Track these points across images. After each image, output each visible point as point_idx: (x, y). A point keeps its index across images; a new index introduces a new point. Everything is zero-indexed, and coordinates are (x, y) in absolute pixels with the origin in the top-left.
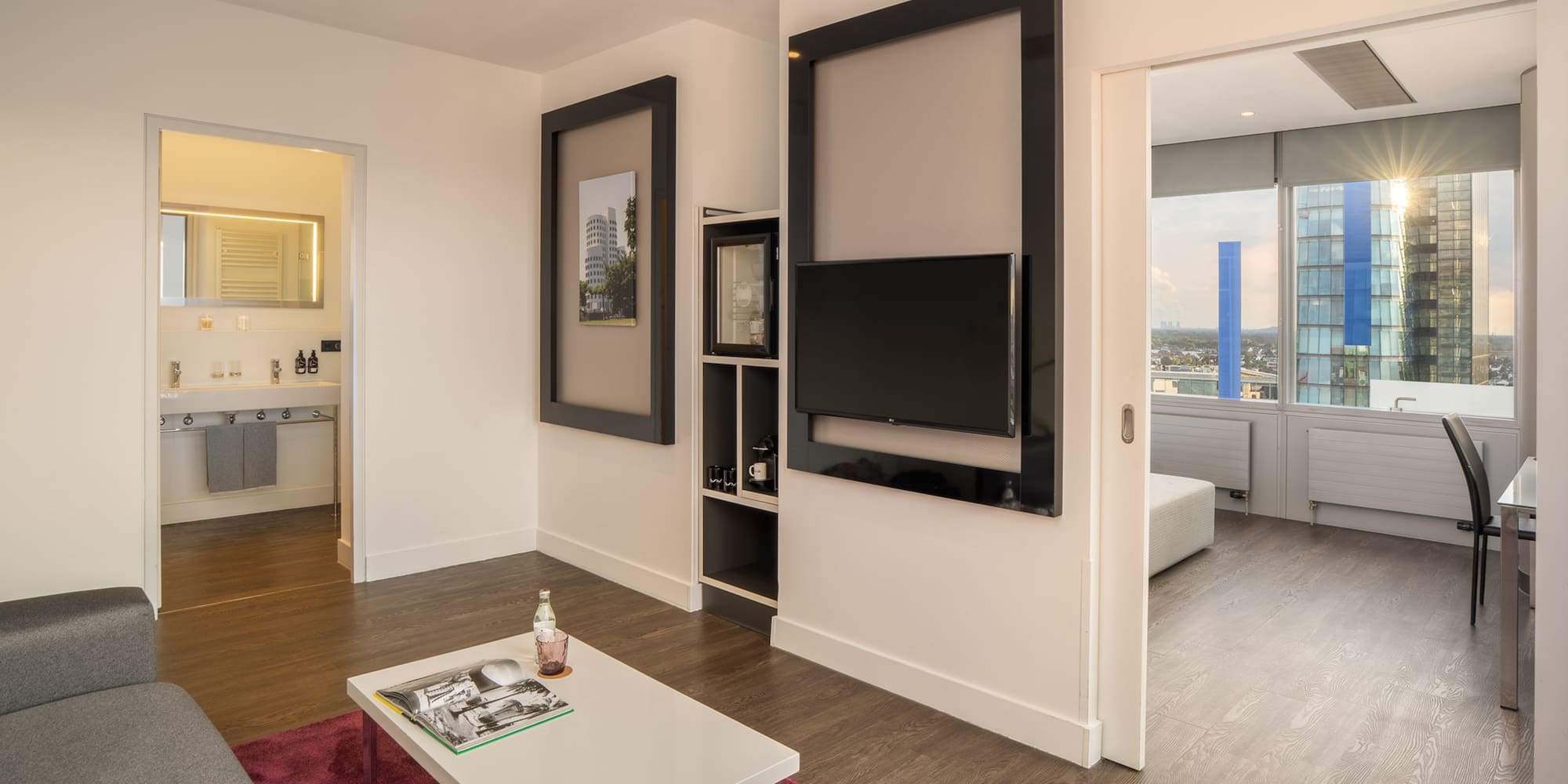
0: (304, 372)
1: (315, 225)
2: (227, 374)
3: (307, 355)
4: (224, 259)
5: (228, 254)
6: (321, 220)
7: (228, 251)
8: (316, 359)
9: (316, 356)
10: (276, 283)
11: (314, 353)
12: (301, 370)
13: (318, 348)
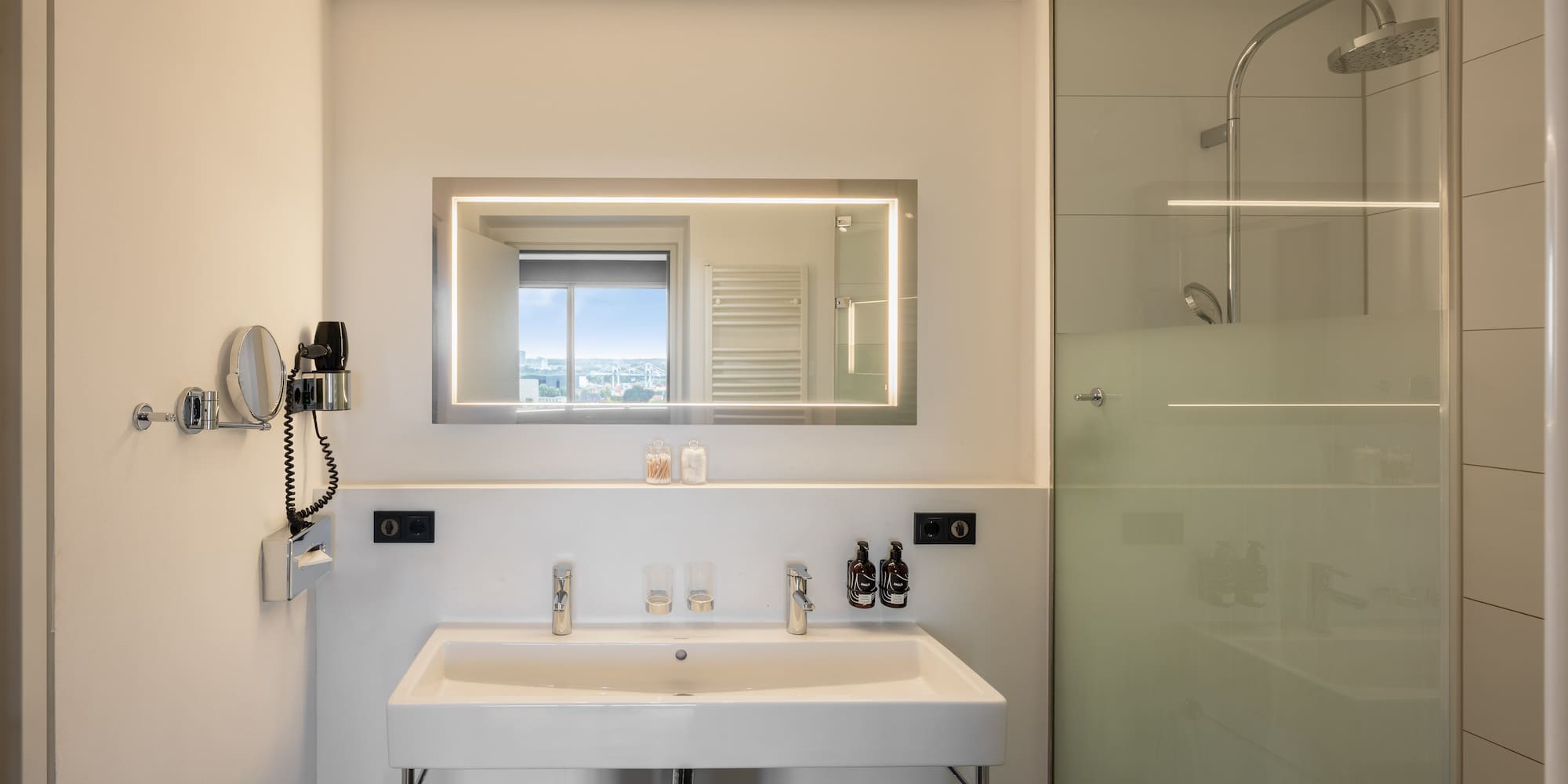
0: (872, 605)
1: (893, 205)
2: (680, 598)
3: (878, 555)
4: (716, 314)
5: (721, 306)
6: (905, 190)
7: (723, 301)
8: (903, 570)
9: (904, 558)
10: (799, 352)
11: (896, 551)
12: (864, 599)
13: (906, 536)
